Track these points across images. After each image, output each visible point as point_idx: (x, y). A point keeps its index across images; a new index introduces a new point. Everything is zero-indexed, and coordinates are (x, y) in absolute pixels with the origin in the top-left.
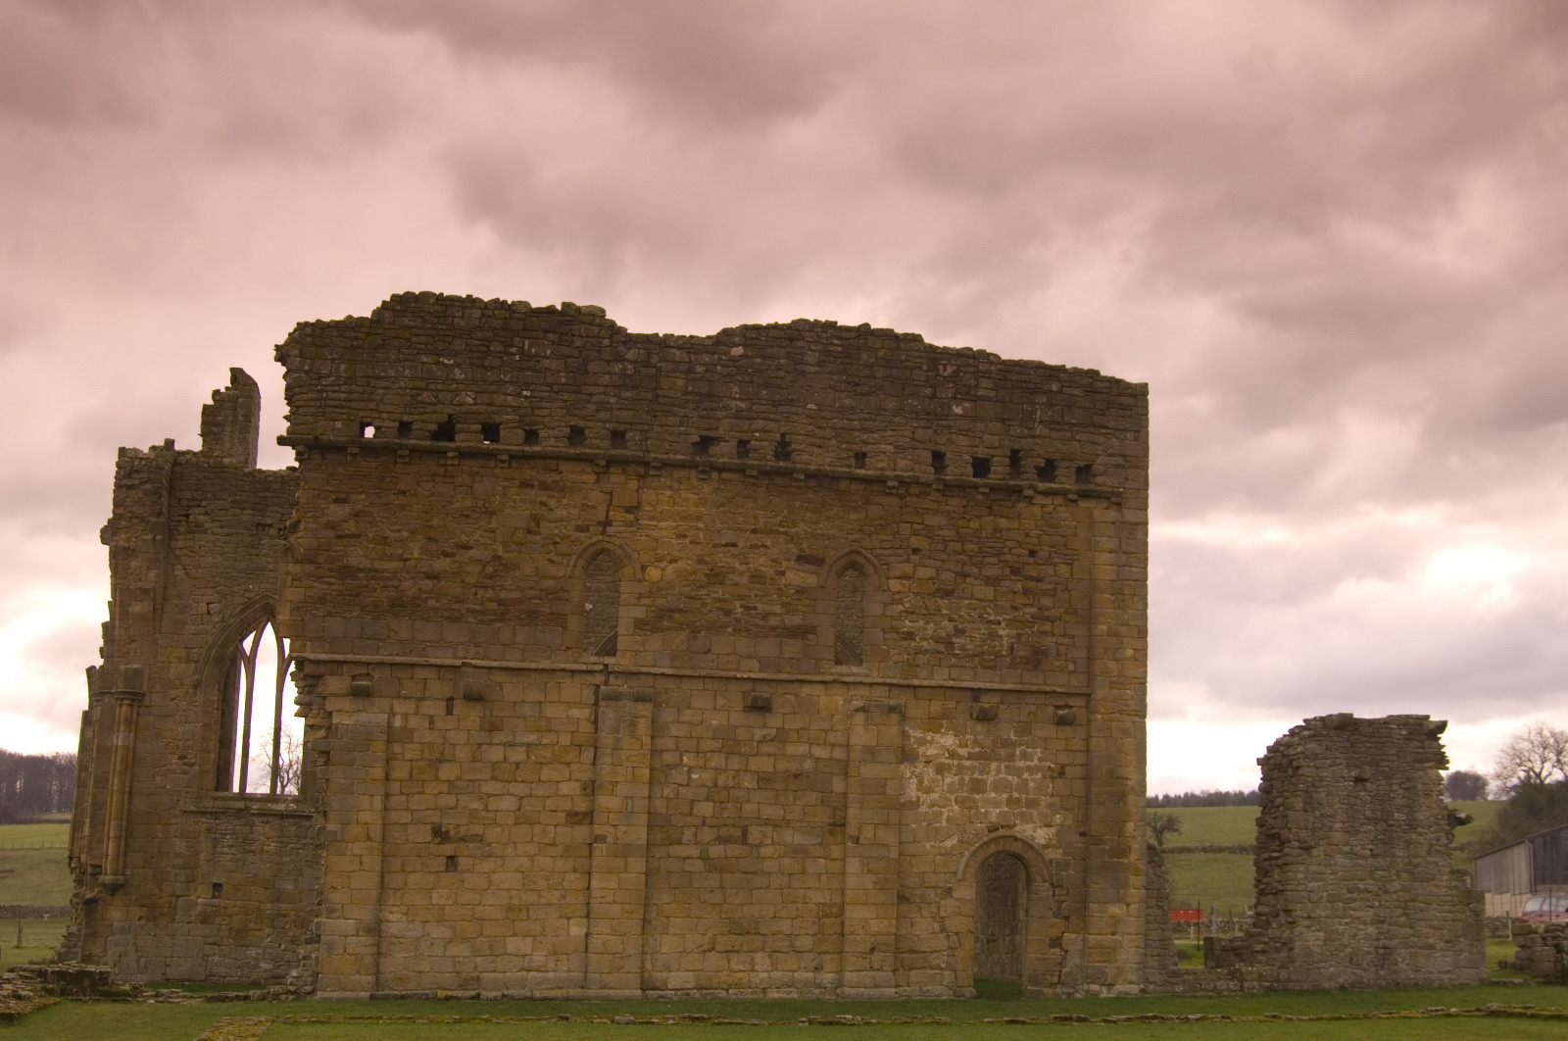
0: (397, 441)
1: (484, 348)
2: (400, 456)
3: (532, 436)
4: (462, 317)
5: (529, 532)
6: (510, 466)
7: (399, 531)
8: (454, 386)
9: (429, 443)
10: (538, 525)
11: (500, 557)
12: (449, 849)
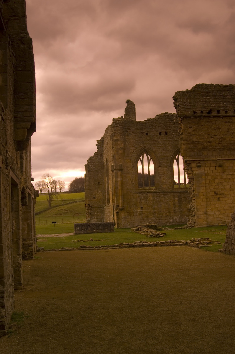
0: (201, 115)
1: (215, 95)
2: (202, 118)
3: (226, 112)
4: (210, 88)
5: (227, 132)
6: (222, 119)
7: (202, 133)
8: (211, 103)
9: (207, 115)
10: (229, 130)
11: (222, 137)
12: (218, 196)
